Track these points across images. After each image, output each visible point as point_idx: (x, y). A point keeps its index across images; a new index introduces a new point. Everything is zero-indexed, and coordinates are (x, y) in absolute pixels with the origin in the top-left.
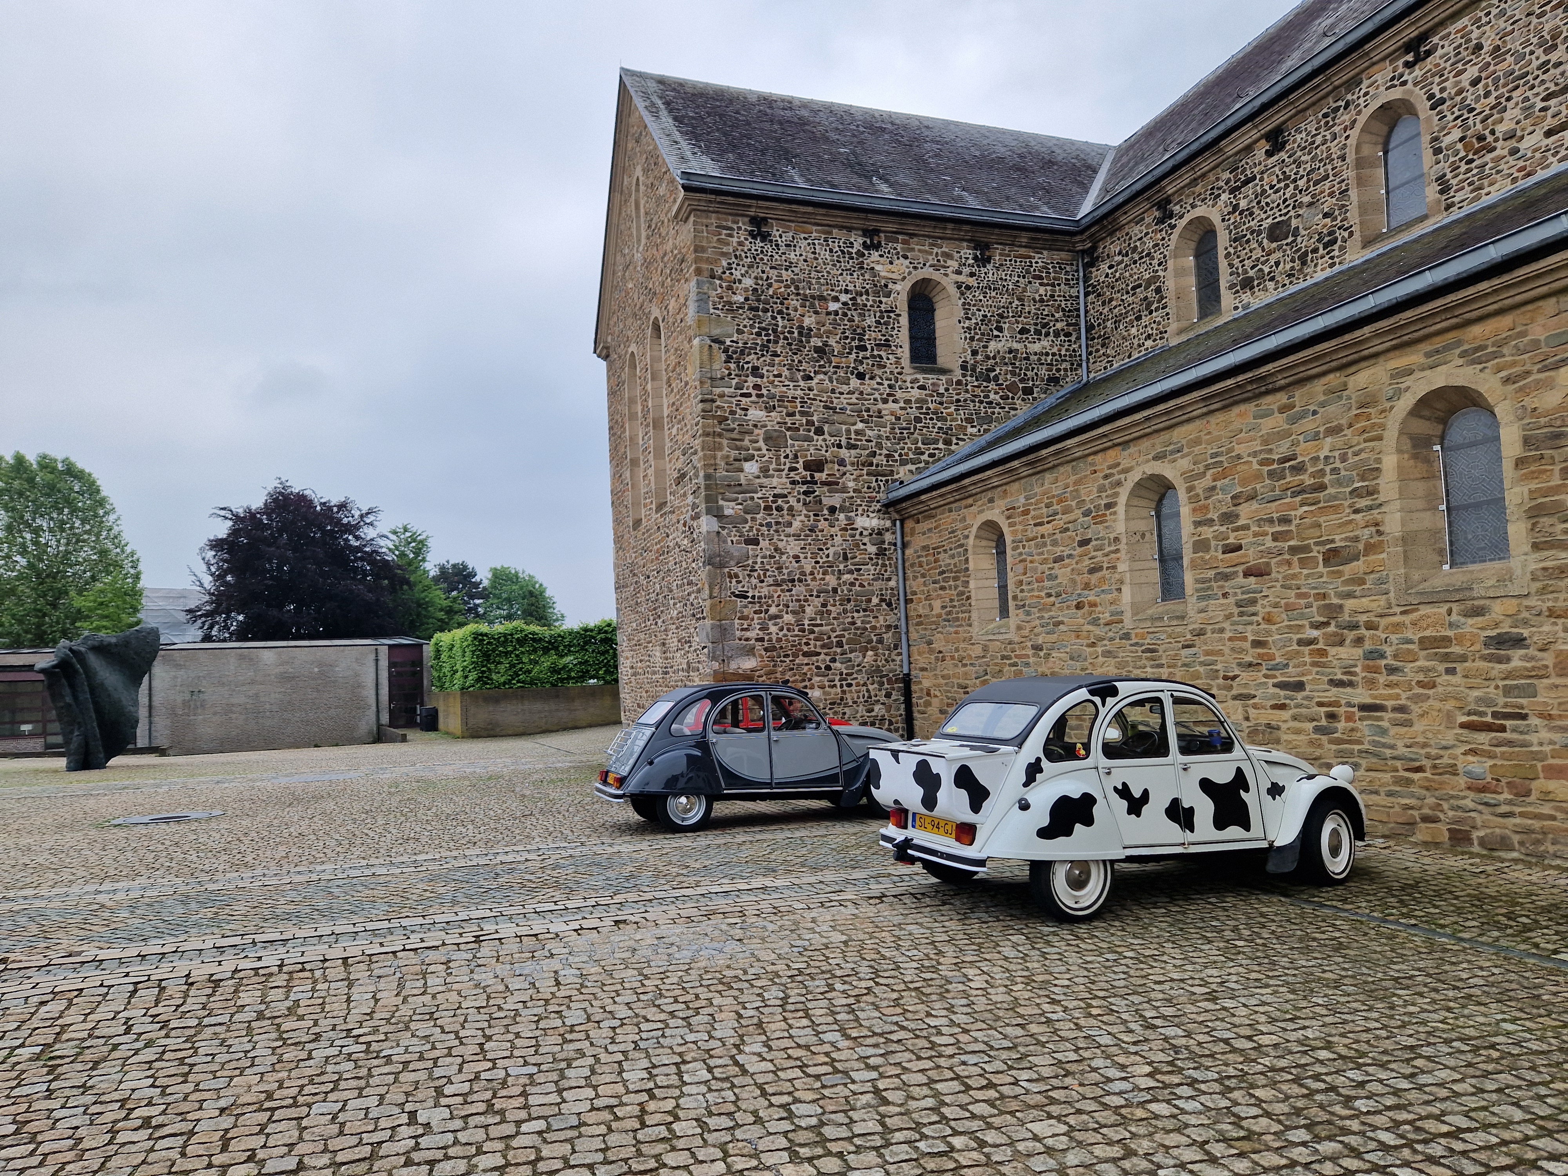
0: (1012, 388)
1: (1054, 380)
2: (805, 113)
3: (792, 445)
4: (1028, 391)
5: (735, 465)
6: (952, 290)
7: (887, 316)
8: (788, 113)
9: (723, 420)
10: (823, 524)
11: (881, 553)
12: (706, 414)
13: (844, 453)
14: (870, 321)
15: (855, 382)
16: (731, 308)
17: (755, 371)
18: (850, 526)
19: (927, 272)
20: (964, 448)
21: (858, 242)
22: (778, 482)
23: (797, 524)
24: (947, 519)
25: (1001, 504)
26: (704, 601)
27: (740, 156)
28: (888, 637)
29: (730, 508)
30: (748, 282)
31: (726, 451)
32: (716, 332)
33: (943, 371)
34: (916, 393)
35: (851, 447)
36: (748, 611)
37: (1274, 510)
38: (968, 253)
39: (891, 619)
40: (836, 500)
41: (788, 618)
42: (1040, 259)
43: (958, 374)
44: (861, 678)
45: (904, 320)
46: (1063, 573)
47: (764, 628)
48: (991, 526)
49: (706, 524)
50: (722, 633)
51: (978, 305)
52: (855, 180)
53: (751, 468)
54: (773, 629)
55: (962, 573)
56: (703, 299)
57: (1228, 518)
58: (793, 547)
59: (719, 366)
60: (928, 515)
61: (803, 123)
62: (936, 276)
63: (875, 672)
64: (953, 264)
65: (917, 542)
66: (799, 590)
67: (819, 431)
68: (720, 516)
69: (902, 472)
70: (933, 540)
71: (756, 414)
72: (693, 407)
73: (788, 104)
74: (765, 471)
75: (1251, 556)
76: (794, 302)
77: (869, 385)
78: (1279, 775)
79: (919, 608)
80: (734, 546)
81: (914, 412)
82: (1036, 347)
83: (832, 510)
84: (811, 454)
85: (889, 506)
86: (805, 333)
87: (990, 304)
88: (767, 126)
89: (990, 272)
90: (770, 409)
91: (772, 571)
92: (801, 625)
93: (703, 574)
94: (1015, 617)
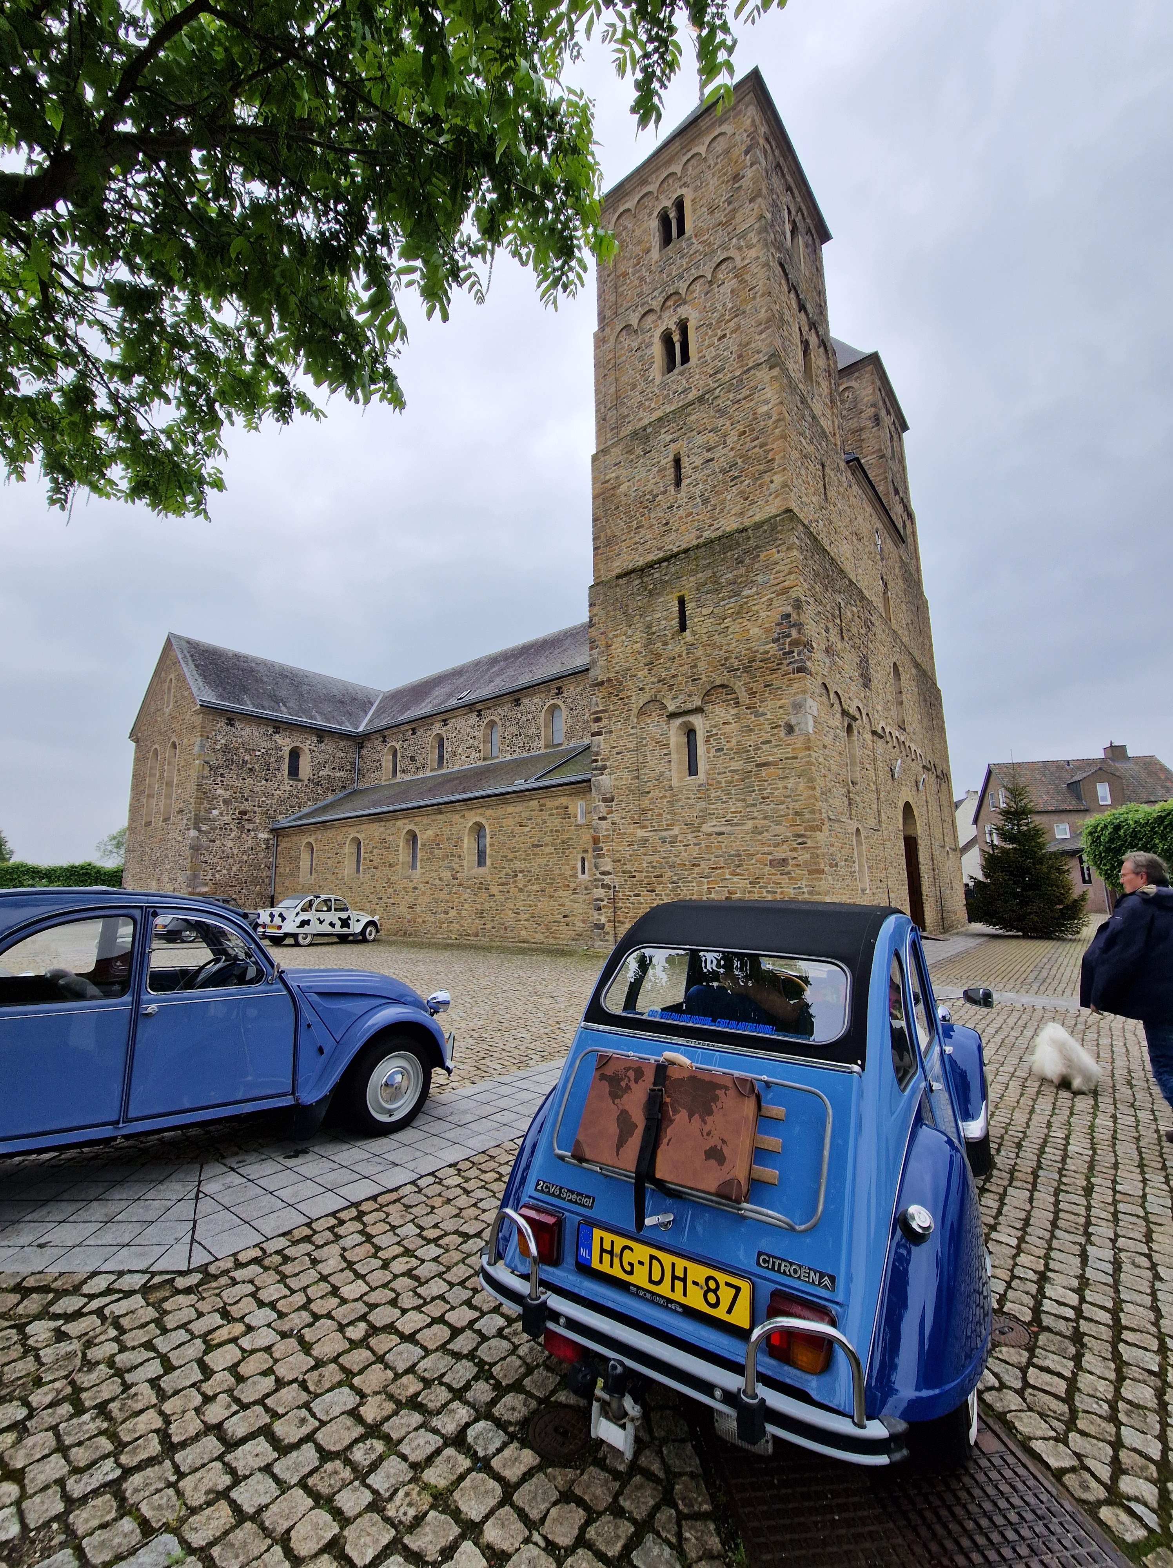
0: (328, 789)
1: (344, 787)
2: (253, 665)
3: (235, 804)
4: (334, 790)
5: (209, 811)
6: (307, 751)
7: (280, 759)
8: (246, 665)
9: (205, 793)
10: (244, 835)
11: (267, 848)
12: (198, 790)
13: (256, 809)
14: (273, 760)
15: (264, 782)
16: (214, 750)
17: (222, 775)
18: (256, 836)
19: (298, 744)
20: (305, 810)
21: (271, 730)
22: (227, 819)
23: (233, 835)
24: (295, 839)
25: (314, 837)
26: (187, 863)
27: (224, 689)
28: (267, 881)
29: (204, 828)
30: (223, 741)
31: (206, 805)
32: (207, 759)
33: (301, 781)
34: (288, 788)
35: (259, 806)
36: (207, 868)
37: (380, 852)
38: (315, 738)
39: (269, 874)
40: (251, 826)
41: (225, 872)
42: (342, 744)
43: (306, 782)
44: (253, 896)
45: (287, 761)
46: (330, 862)
47: (213, 875)
48: (309, 843)
49: (193, 833)
50: (195, 876)
51: (317, 757)
52: (273, 704)
53: (215, 812)
54: (217, 876)
55: (298, 858)
56: (202, 746)
57: (371, 852)
58: (230, 844)
59: (206, 772)
60: (288, 836)
61: (252, 670)
62: (301, 745)
63: (260, 894)
64: (309, 742)
65: (283, 845)
66: (231, 861)
67: (247, 800)
68: (199, 830)
69: (279, 818)
70: (289, 845)
71: (220, 792)
72: (192, 786)
73: (246, 659)
74: (221, 814)
75: (375, 863)
76: (242, 750)
77: (269, 783)
78: (359, 918)
79: (281, 870)
80: (204, 841)
81: (287, 795)
82: (338, 775)
83: (249, 830)
84: (242, 808)
85: (272, 831)
86: (245, 762)
87: (321, 758)
88: (236, 672)
89: (322, 746)
90: (226, 790)
91: (220, 853)
92: (229, 874)
93: (188, 852)
94: (314, 875)
